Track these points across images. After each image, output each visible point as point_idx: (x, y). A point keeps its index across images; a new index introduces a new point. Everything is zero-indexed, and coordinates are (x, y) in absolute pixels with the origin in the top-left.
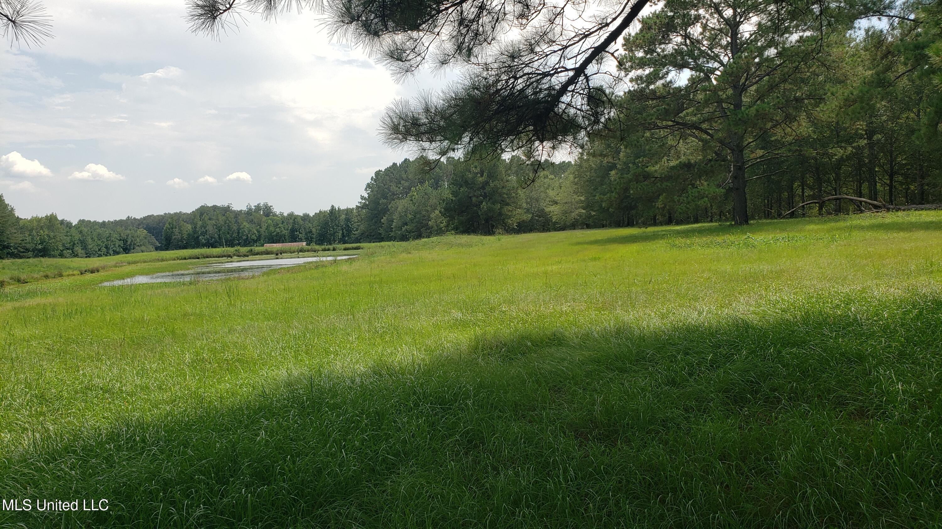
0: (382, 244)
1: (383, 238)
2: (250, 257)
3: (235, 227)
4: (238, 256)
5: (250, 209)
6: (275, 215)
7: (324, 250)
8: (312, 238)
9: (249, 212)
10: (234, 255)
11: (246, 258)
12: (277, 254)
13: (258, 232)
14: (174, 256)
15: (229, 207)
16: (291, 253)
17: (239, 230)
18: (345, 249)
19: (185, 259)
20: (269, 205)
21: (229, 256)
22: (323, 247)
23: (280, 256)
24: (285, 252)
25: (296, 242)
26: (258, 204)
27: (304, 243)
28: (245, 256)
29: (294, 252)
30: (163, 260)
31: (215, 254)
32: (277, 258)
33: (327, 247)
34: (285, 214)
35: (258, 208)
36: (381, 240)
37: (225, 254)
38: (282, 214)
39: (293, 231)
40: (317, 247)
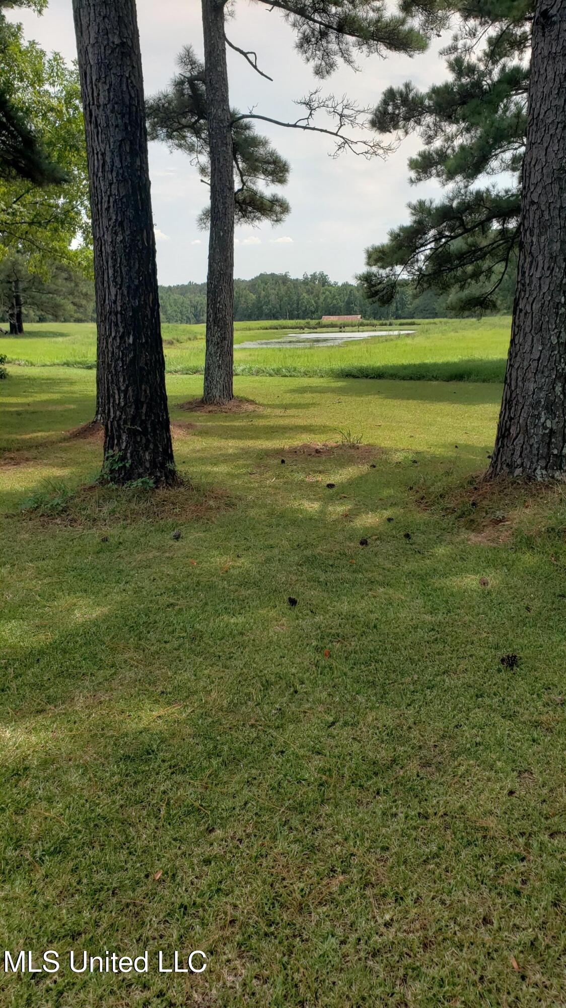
0: (436, 320)
1: (436, 313)
2: (319, 330)
3: (295, 298)
4: (309, 328)
5: (307, 278)
6: (330, 285)
7: (382, 325)
8: (366, 311)
9: (306, 282)
10: (306, 327)
11: (315, 330)
12: (341, 328)
13: (316, 302)
14: (258, 326)
15: (286, 275)
16: (352, 326)
17: (298, 300)
18: (401, 324)
19: (267, 329)
20: (325, 274)
21: (302, 328)
22: (381, 322)
23: (343, 329)
24: (348, 326)
25: (350, 314)
26: (315, 273)
27: (359, 316)
28: (315, 328)
29: (355, 326)
30: (250, 329)
31: (290, 325)
32: (341, 332)
33: (384, 322)
34: (340, 284)
35: (314, 276)
36: (435, 315)
37: (298, 325)
38: (336, 283)
39: (349, 303)
40: (375, 322)
